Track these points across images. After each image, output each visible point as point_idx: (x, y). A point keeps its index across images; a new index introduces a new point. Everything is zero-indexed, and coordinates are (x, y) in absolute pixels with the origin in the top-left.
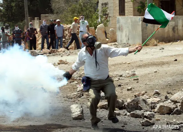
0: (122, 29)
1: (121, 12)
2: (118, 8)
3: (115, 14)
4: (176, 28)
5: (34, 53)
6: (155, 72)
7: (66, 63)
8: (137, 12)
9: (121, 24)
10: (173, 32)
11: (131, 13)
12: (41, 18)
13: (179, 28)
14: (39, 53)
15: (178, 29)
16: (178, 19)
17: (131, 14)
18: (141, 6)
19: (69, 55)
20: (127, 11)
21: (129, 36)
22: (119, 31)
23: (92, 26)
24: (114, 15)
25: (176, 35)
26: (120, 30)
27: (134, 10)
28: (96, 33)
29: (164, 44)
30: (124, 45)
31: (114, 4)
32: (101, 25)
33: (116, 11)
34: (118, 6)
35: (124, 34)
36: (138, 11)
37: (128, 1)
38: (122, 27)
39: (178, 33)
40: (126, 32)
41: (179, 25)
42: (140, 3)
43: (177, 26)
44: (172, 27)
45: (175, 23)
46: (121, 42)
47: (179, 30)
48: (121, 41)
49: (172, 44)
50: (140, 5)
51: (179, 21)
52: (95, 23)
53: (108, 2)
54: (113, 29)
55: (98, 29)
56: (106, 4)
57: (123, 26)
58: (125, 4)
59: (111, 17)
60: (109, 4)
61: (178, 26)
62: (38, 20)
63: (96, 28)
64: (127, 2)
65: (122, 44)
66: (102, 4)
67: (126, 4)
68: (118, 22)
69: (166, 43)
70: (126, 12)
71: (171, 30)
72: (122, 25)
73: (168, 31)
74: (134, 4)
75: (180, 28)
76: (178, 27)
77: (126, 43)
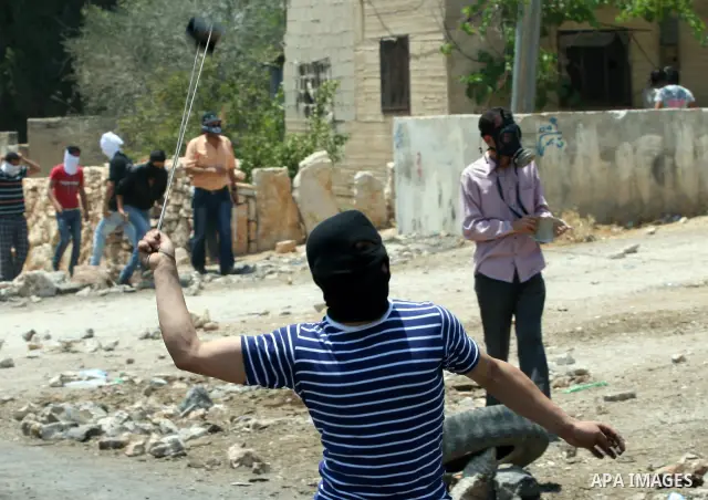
0: (419, 172)
1: (393, 100)
2: (377, 83)
3: (360, 111)
4: (668, 161)
5: (40, 285)
6: (677, 361)
7: (207, 325)
8: (466, 99)
9: (414, 150)
10: (652, 181)
11: (439, 101)
12: (29, 133)
13: (678, 164)
14: (58, 282)
15: (674, 167)
16: (676, 125)
17: (438, 106)
18: (482, 71)
19: (201, 288)
20: (419, 92)
21: (454, 202)
22: (404, 179)
23: (275, 162)
24: (356, 116)
25: (668, 192)
26: (408, 175)
27: (452, 92)
28: (296, 194)
29: (618, 233)
30: (433, 241)
31: (360, 68)
32: (316, 159)
33: (369, 96)
34: (378, 75)
35: (430, 193)
36: (469, 93)
37: (424, 52)
38: (419, 162)
39: (675, 185)
40: (439, 183)
41: (678, 148)
42: (477, 57)
43: (672, 154)
44: (649, 159)
45: (664, 141)
46: (414, 229)
47: (679, 172)
48: (417, 224)
49: (652, 233)
50: (479, 66)
51: (680, 133)
52: (287, 150)
53: (327, 59)
54: (367, 173)
55: (304, 174)
56: (319, 67)
57: (424, 160)
58: (408, 67)
59: (342, 122)
60: (333, 68)
61: (677, 154)
62: (16, 140)
63: (294, 169)
64: (417, 57)
65: (422, 238)
66: (302, 70)
67: (413, 65)
68: (401, 142)
69: (627, 228)
70: (415, 98)
71: (644, 171)
72: (419, 154)
73: (634, 179)
74: (451, 63)
75: (685, 160)
76: (677, 158)
77: (443, 234)
